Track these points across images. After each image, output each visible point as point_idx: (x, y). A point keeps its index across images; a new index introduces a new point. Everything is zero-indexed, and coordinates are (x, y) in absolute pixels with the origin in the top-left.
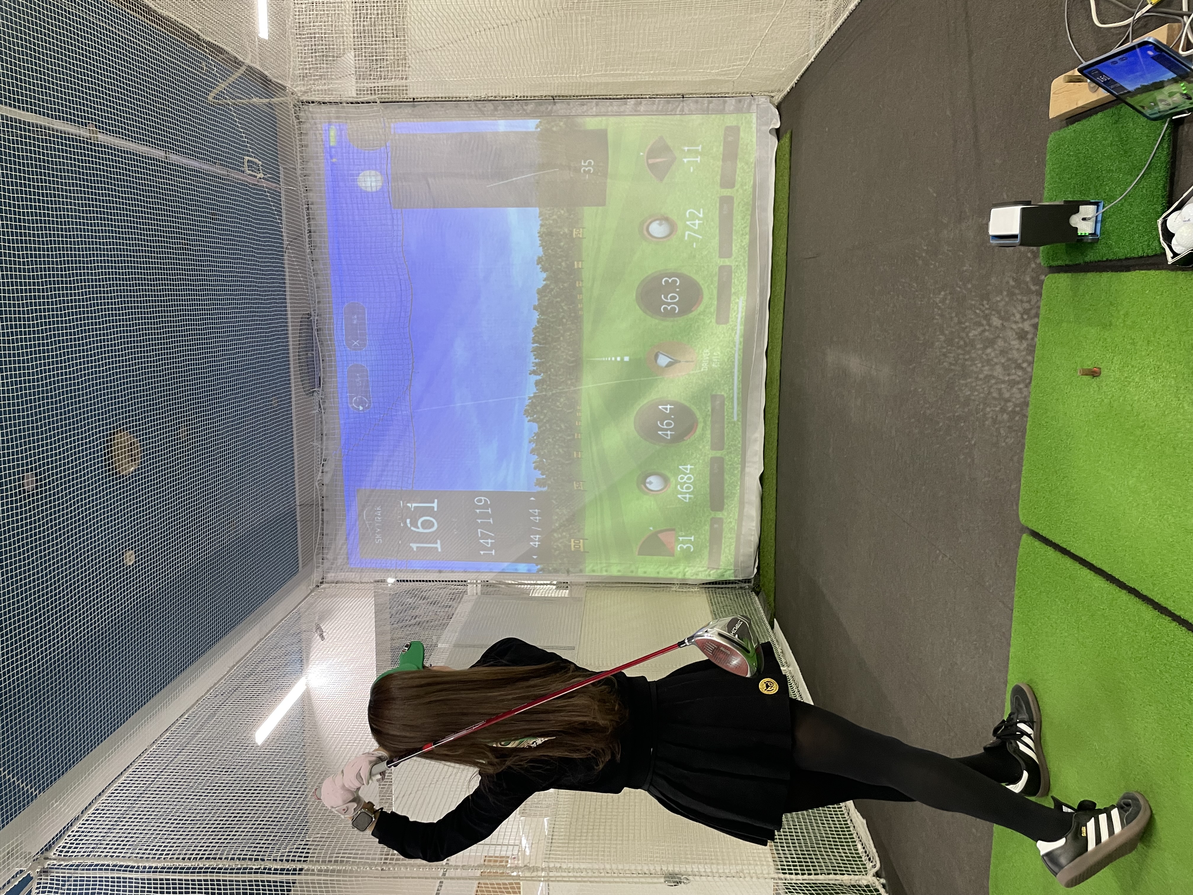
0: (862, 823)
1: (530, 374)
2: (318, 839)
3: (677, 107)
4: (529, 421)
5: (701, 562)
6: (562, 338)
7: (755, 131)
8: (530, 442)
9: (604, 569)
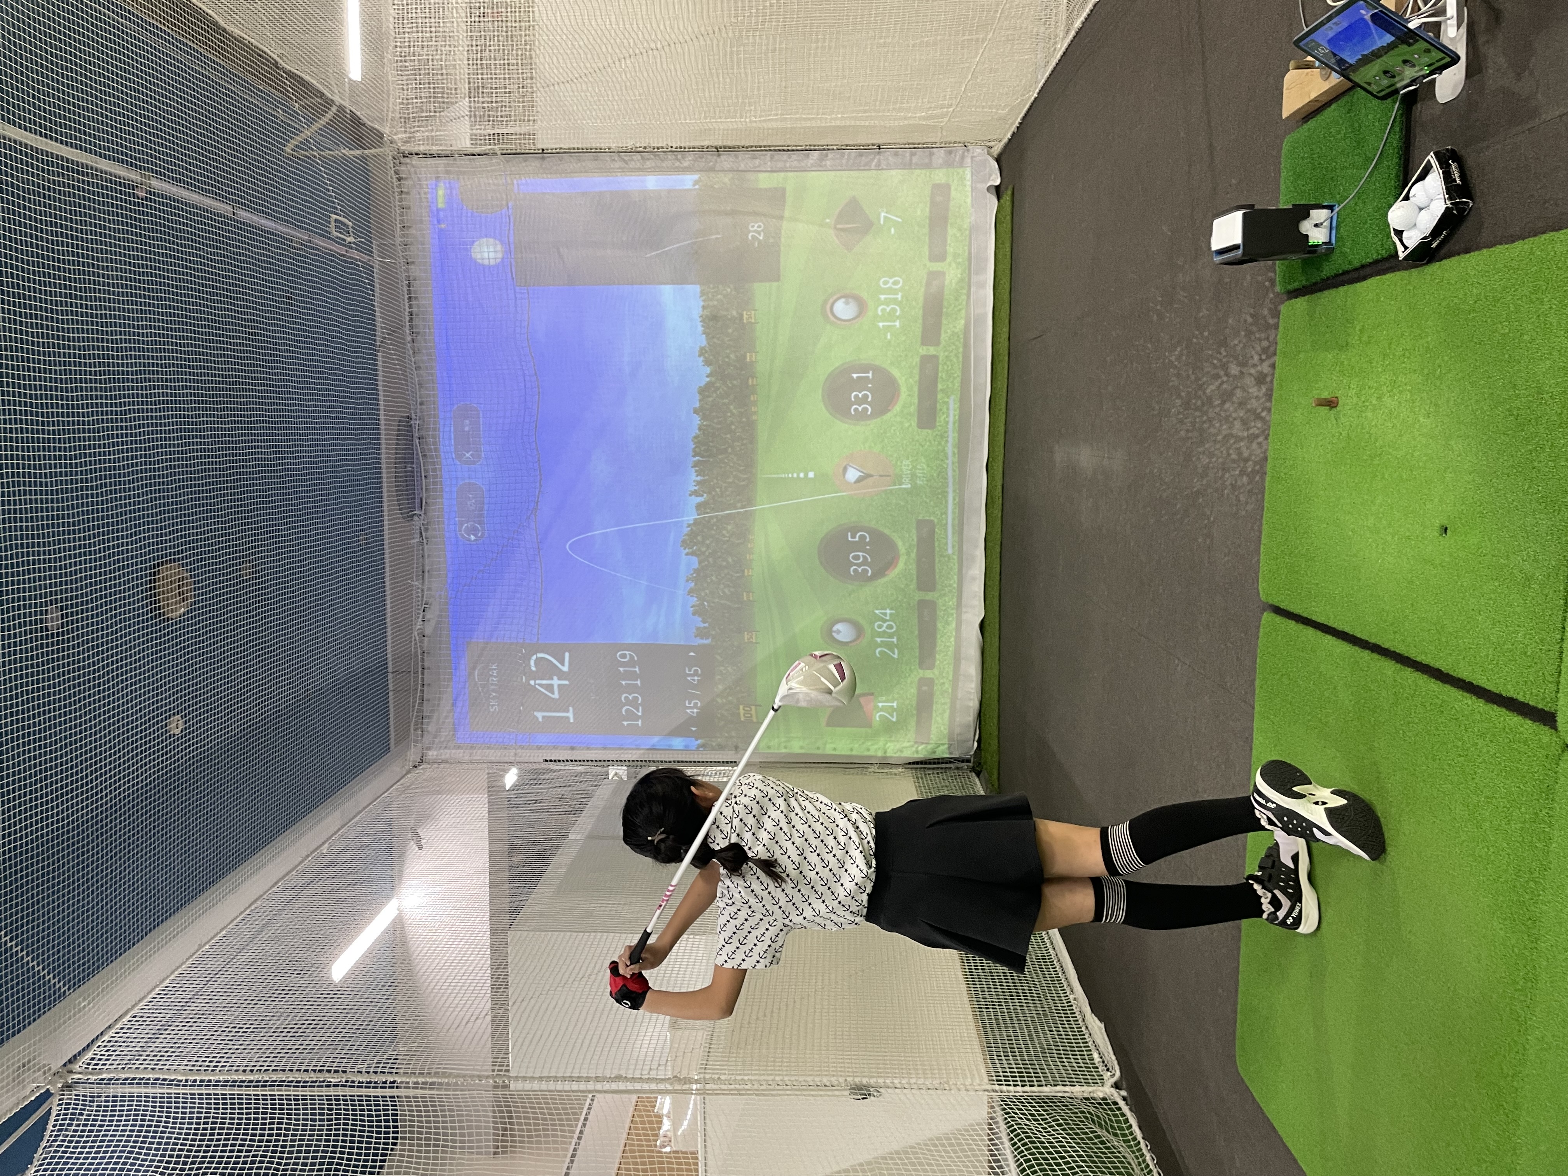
0: (1100, 1028)
1: (690, 495)
2: (414, 1049)
3: (872, 160)
4: (687, 554)
5: (906, 735)
6: (730, 450)
7: (970, 189)
8: (687, 581)
9: (783, 745)
